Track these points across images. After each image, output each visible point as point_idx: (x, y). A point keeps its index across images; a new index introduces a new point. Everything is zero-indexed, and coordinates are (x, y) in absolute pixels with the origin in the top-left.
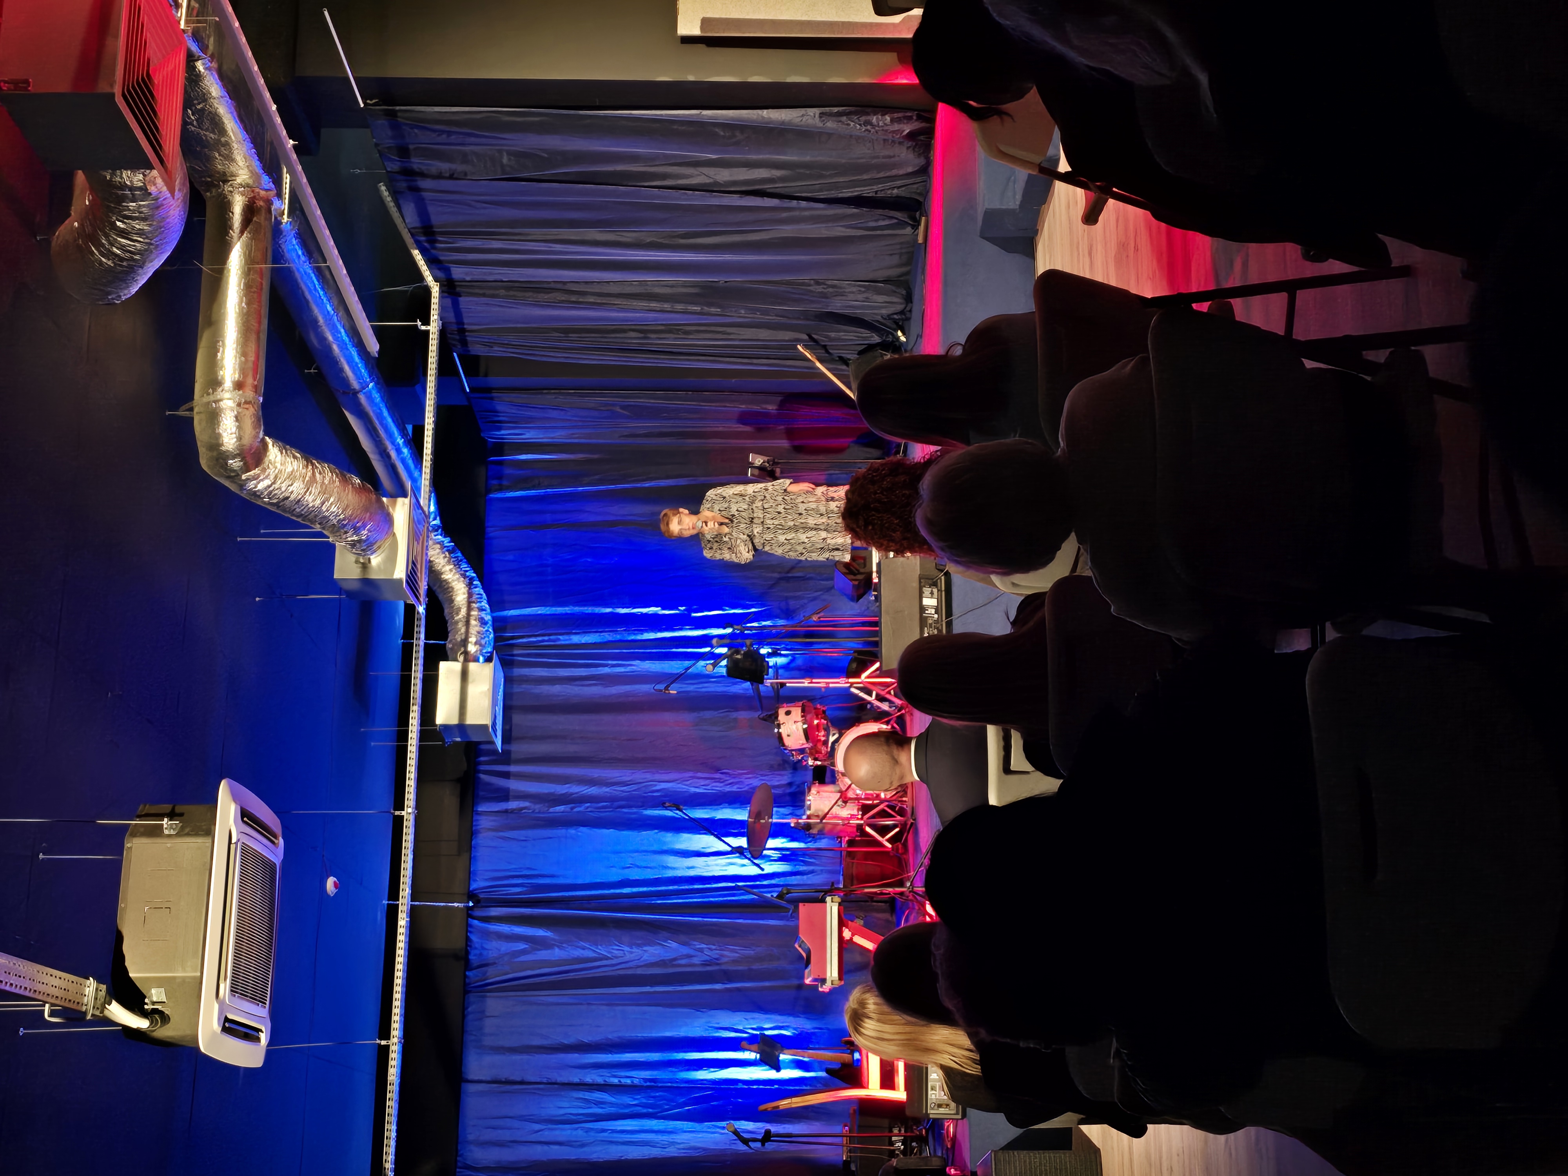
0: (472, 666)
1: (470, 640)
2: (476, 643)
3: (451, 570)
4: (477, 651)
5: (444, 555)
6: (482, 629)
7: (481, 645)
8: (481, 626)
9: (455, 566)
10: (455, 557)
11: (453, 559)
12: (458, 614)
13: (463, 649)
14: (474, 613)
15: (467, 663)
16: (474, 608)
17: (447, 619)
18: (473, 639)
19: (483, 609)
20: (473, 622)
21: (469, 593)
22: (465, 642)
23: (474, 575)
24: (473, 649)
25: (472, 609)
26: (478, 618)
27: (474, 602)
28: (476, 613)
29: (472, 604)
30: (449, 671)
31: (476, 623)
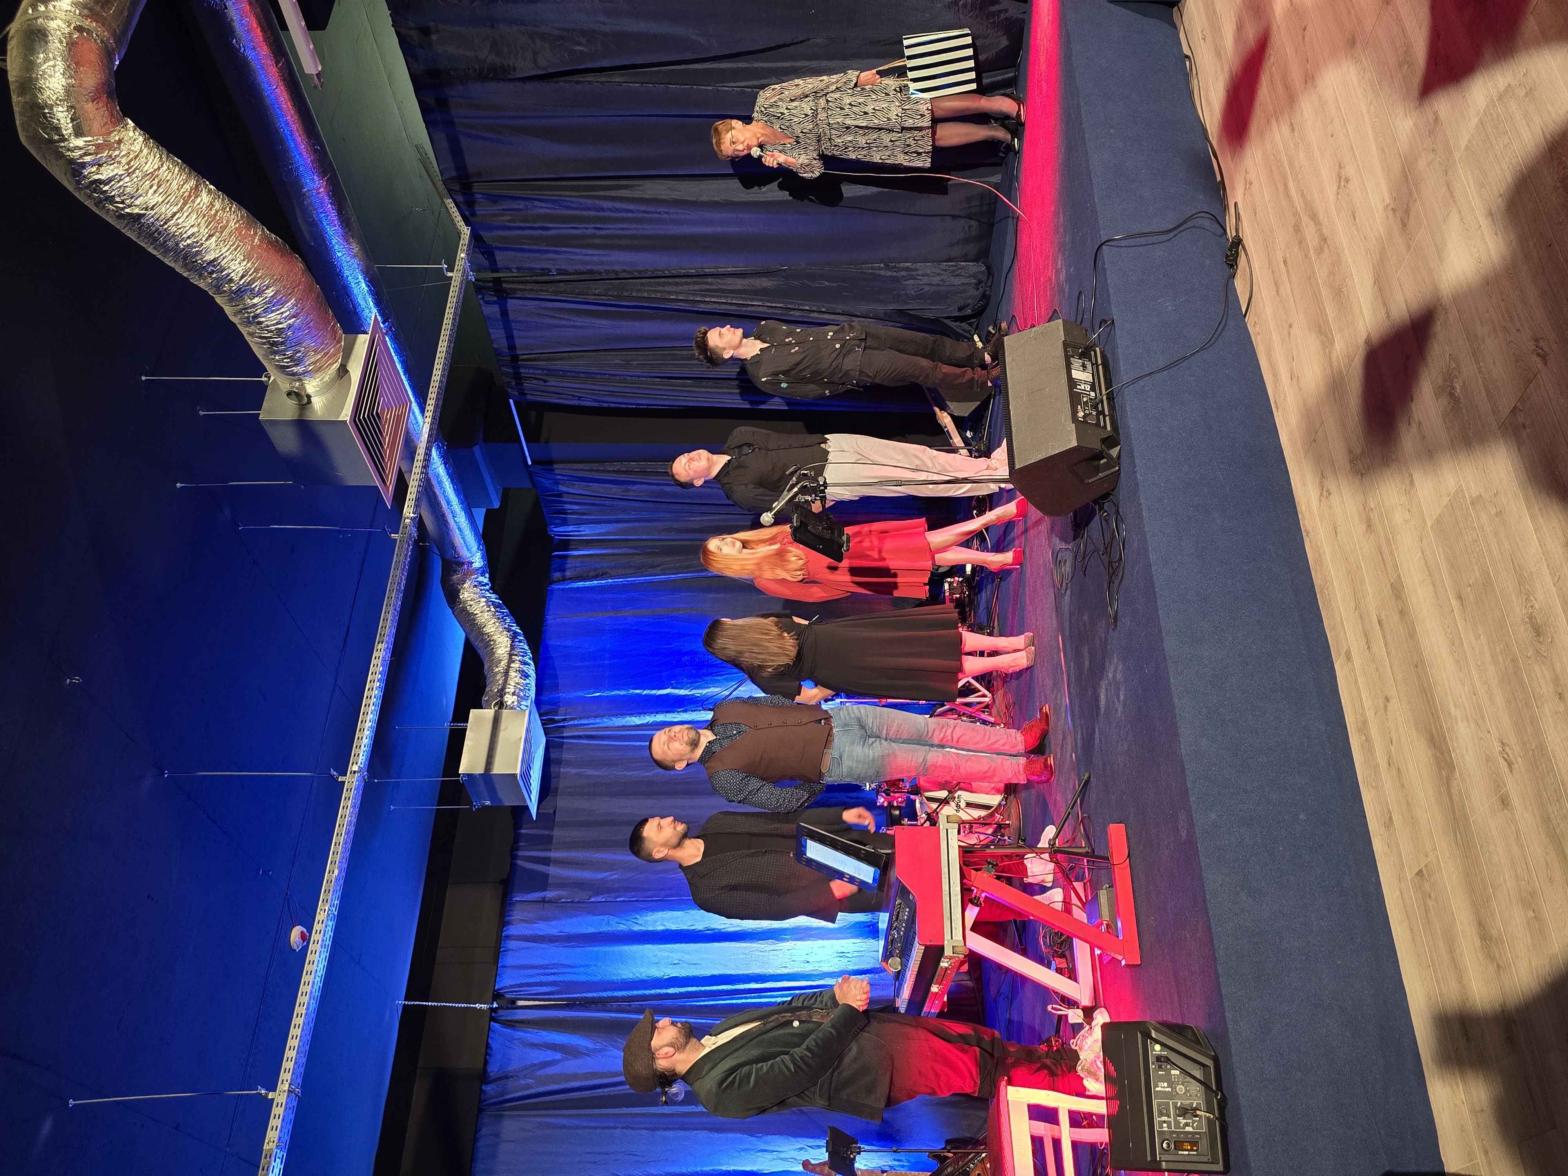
0: (507, 714)
1: (507, 691)
2: (513, 694)
3: (493, 624)
4: (513, 702)
5: (489, 610)
6: (523, 682)
7: (519, 696)
8: (522, 679)
9: (499, 619)
10: (500, 612)
11: (497, 613)
12: (496, 667)
13: (497, 700)
15: (501, 710)
16: (516, 661)
18: (510, 689)
19: (525, 663)
20: (512, 674)
21: (511, 645)
22: (502, 693)
23: (520, 631)
24: (509, 699)
25: (513, 662)
26: (519, 671)
27: (516, 655)
28: (517, 665)
29: (513, 657)
30: (479, 719)
31: (516, 674)
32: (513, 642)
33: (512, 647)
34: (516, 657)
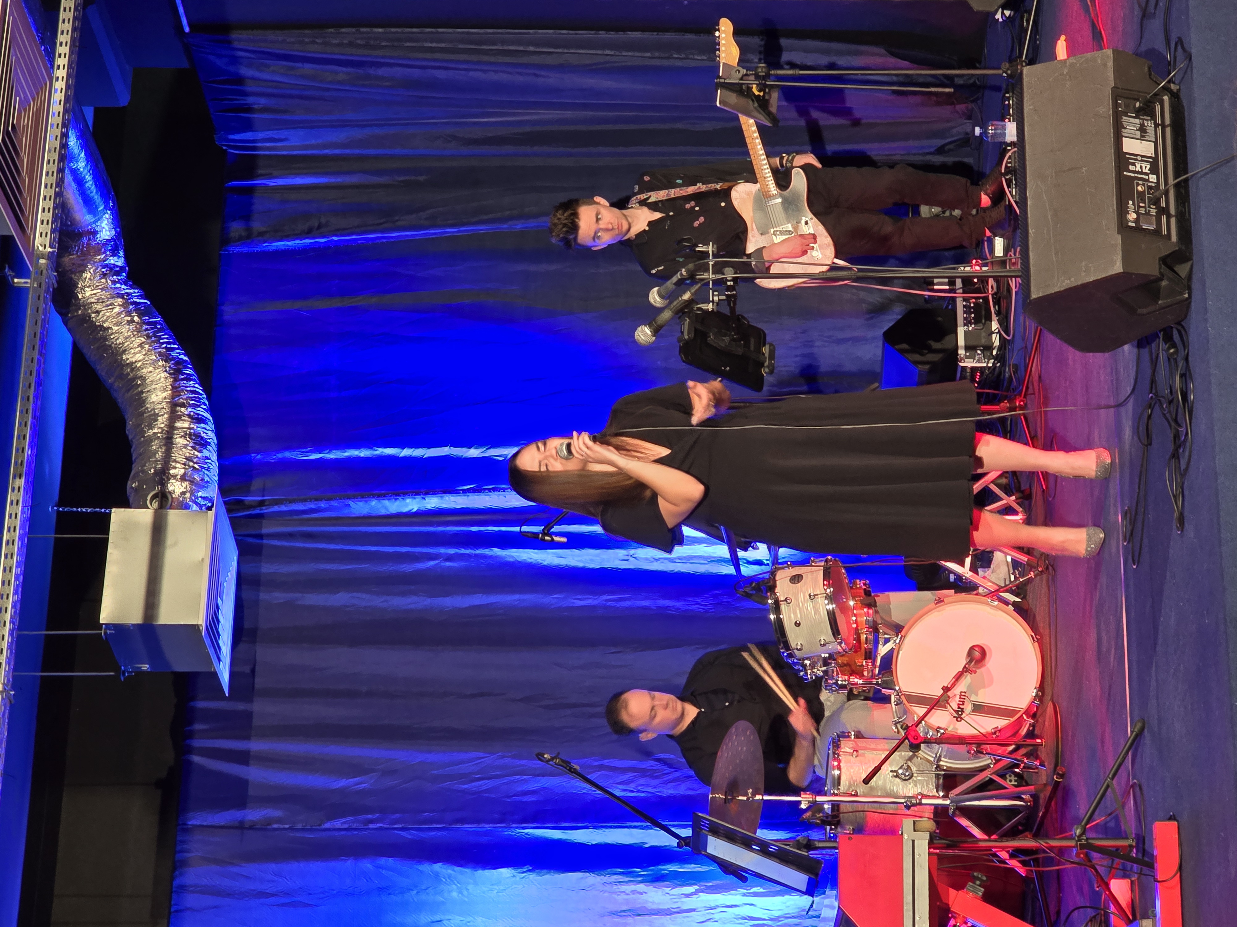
0: (173, 516)
1: (172, 472)
2: (183, 478)
3: (141, 345)
4: (183, 493)
5: (129, 318)
6: (196, 453)
7: (192, 482)
8: (193, 448)
9: (148, 336)
10: (149, 323)
11: (145, 327)
12: (151, 427)
13: (157, 489)
14: (184, 424)
15: (164, 511)
16: (184, 415)
17: (130, 437)
18: (178, 470)
19: (199, 420)
20: (180, 441)
21: (174, 388)
22: (163, 476)
23: (186, 358)
24: (176, 488)
25: (179, 418)
26: (190, 434)
27: (183, 405)
28: (186, 425)
29: (179, 408)
30: (129, 527)
31: (185, 442)
32: (176, 380)
33: (175, 390)
34: (183, 409)
